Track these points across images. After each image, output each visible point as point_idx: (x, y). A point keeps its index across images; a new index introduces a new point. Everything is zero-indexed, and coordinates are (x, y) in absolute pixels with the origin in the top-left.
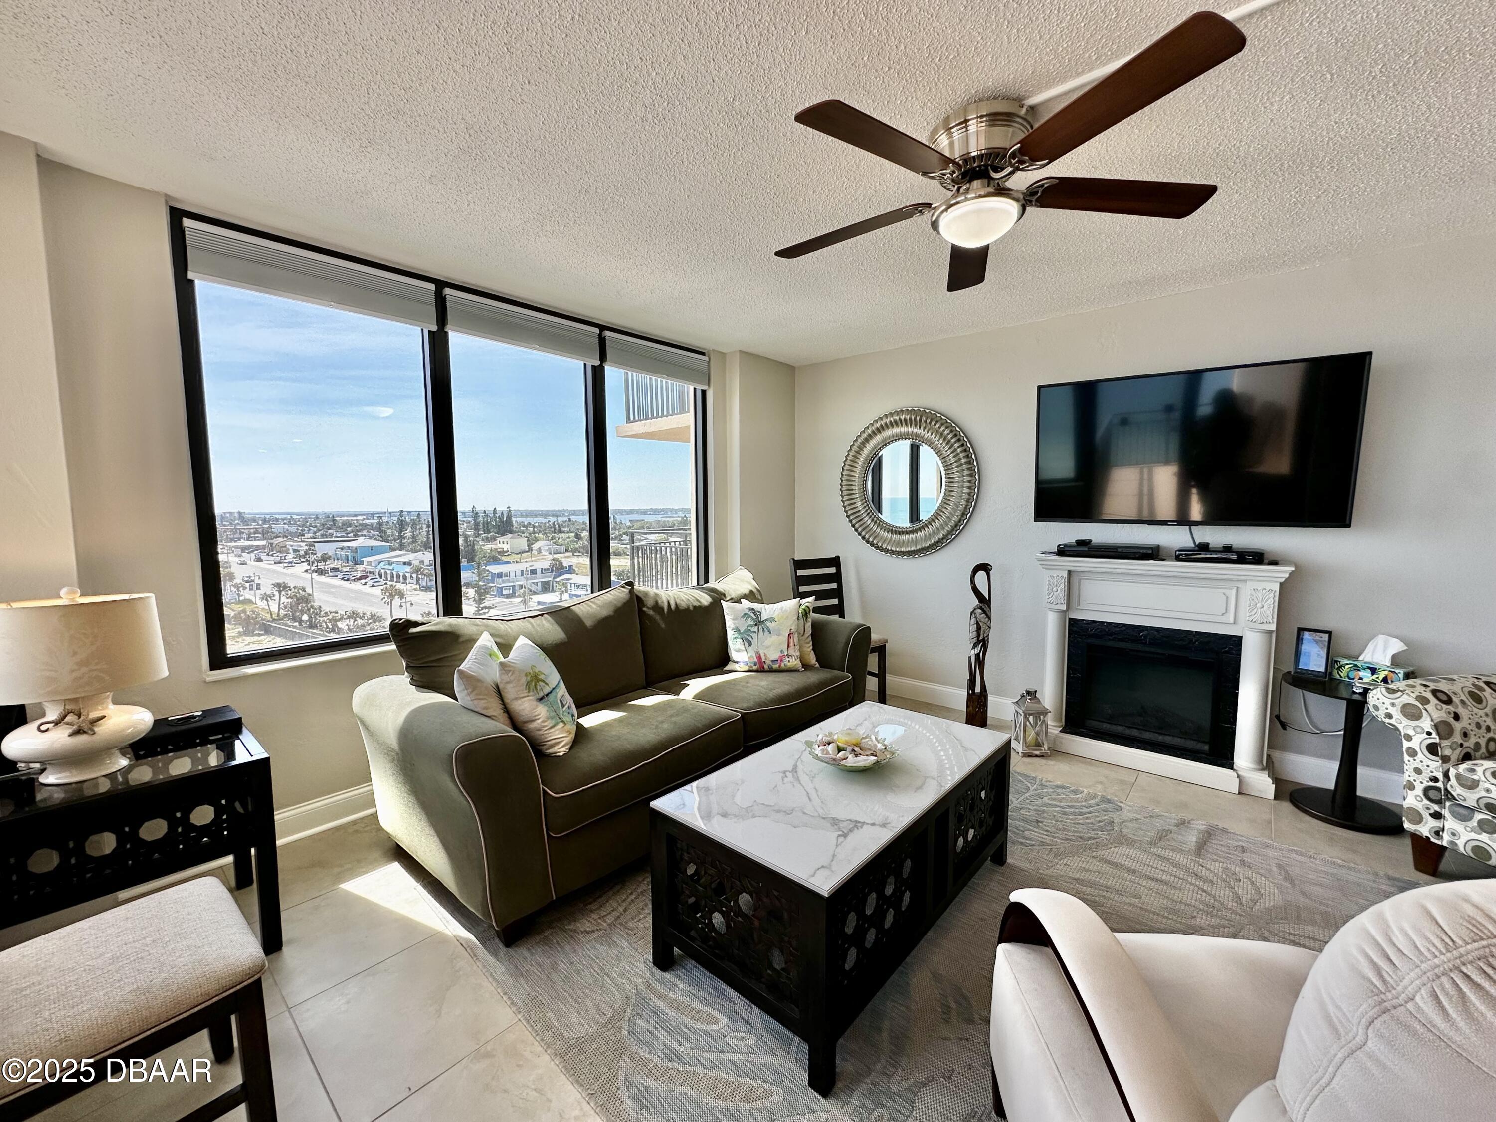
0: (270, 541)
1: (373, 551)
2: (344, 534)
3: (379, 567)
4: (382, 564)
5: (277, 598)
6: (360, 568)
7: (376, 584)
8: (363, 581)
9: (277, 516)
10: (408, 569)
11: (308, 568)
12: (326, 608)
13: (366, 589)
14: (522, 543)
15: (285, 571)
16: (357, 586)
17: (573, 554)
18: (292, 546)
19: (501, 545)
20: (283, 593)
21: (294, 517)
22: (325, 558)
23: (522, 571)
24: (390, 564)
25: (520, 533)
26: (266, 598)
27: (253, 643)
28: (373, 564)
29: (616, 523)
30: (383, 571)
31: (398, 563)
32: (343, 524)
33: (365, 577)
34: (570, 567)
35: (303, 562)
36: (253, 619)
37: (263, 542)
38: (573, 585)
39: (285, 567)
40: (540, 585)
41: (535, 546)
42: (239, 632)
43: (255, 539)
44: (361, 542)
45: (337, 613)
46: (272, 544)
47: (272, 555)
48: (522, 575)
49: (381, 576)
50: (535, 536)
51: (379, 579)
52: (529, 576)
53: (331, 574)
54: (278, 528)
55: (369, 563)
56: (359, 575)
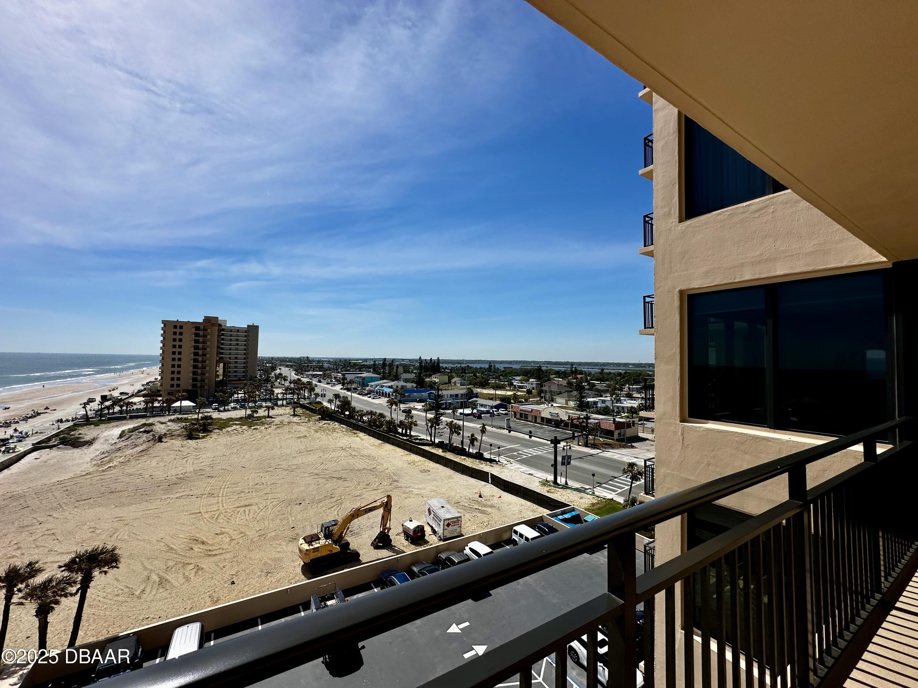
0: (325, 372)
1: (372, 379)
2: (354, 370)
3: (376, 389)
4: (378, 387)
5: (334, 402)
6: (367, 388)
7: (375, 397)
8: (369, 396)
9: (323, 360)
10: (391, 390)
11: (342, 387)
12: (357, 409)
13: (370, 400)
14: (446, 378)
15: (331, 388)
16: (365, 398)
17: (474, 387)
18: (334, 375)
19: (434, 379)
20: (338, 399)
21: (330, 360)
22: (351, 382)
23: (451, 395)
24: (382, 387)
25: (444, 373)
26: (330, 401)
27: (326, 424)
28: (373, 387)
29: (495, 368)
30: (378, 391)
31: (386, 387)
32: (354, 365)
33: (369, 394)
34: (477, 394)
35: (339, 384)
36: (326, 412)
37: (321, 373)
38: (478, 405)
39: (331, 386)
40: (460, 403)
41: (453, 380)
42: (319, 418)
43: (317, 371)
44: (365, 375)
45: (363, 411)
46: (325, 374)
47: (325, 379)
48: (451, 397)
49: (377, 393)
50: (451, 375)
51: (376, 395)
52: (454, 398)
53: (353, 391)
54: (326, 365)
55: (372, 386)
56: (366, 392)
